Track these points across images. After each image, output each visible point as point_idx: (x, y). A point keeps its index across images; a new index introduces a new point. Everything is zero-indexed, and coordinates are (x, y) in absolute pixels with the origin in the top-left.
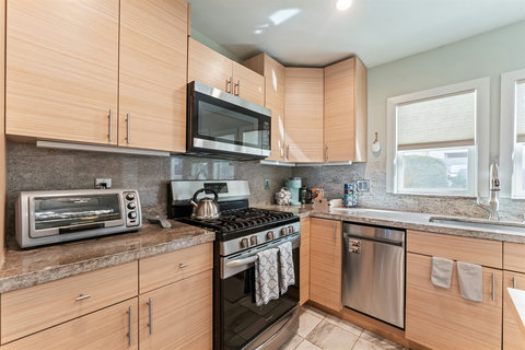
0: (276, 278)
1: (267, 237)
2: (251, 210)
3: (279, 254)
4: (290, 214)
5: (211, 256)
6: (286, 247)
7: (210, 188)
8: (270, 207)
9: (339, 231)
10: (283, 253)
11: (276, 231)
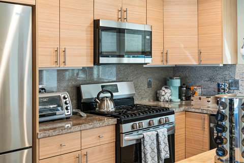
0: (156, 150)
1: (149, 124)
2: (136, 106)
3: (157, 135)
4: (167, 109)
5: (114, 133)
6: (163, 132)
8: (152, 103)
9: (207, 122)
10: (160, 135)
11: (156, 121)
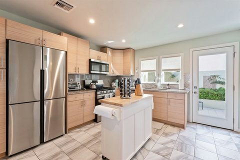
1: (107, 92)
2: (104, 87)
4: (113, 88)
6: (111, 94)
7: (93, 82)
8: (109, 87)
